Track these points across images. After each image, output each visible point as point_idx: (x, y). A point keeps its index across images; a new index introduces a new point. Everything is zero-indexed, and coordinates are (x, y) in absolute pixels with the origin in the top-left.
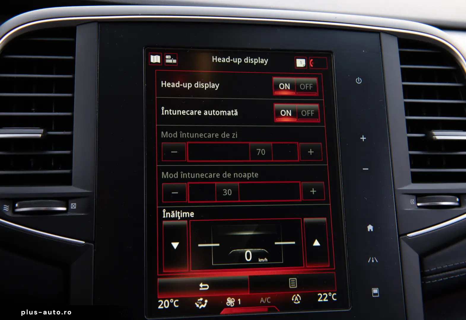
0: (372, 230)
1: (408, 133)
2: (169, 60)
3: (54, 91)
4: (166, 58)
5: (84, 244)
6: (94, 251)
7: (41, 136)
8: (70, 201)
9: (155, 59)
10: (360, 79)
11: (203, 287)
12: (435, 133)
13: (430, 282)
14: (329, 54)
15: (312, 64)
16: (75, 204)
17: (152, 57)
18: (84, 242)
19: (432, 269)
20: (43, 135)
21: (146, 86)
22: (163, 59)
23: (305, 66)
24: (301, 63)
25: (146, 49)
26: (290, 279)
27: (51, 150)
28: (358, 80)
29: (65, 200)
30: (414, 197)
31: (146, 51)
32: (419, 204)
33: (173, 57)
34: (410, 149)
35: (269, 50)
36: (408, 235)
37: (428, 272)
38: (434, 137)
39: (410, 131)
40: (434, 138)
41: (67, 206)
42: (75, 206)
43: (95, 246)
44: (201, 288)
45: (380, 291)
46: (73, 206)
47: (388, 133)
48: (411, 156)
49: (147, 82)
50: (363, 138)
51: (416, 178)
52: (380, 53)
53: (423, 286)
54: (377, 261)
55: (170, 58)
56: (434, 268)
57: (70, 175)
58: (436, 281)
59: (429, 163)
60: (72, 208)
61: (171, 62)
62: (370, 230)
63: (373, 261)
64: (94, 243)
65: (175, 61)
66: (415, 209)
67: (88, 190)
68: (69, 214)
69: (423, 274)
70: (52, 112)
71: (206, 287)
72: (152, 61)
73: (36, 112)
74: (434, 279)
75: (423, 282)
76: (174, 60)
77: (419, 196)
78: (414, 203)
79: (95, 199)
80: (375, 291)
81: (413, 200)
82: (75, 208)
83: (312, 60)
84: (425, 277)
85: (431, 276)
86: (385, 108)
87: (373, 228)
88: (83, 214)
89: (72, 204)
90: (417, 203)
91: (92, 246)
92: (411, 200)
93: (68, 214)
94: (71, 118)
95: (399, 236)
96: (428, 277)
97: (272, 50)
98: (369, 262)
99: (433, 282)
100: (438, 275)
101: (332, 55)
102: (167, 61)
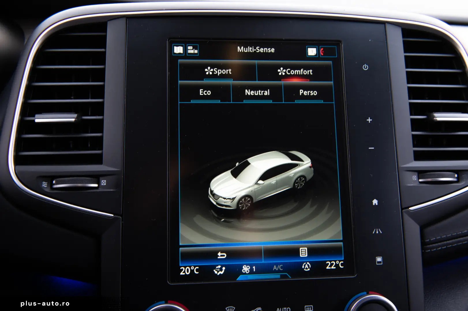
0: (377, 204)
1: (411, 115)
2: (191, 50)
3: (90, 80)
4: (188, 49)
5: (112, 217)
6: (122, 223)
7: (75, 120)
8: (101, 178)
9: (178, 50)
10: (367, 66)
11: (221, 256)
12: (436, 115)
13: (429, 251)
14: (338, 43)
15: (323, 53)
16: (105, 181)
17: (175, 47)
18: (113, 215)
19: (432, 239)
20: (77, 119)
21: (169, 74)
22: (185, 50)
23: (316, 55)
24: (312, 52)
25: (169, 40)
26: (301, 249)
27: (88, 133)
28: (364, 67)
29: (96, 177)
30: (416, 173)
31: (169, 42)
32: (420, 180)
33: (195, 48)
34: (413, 130)
35: (282, 40)
36: (411, 208)
37: (427, 241)
38: (435, 118)
39: (413, 114)
40: (435, 120)
41: (98, 183)
42: (105, 183)
43: (122, 219)
44: (219, 256)
45: (383, 259)
46: (104, 183)
47: (392, 115)
48: (413, 136)
49: (170, 71)
50: (369, 120)
51: (418, 156)
52: (386, 42)
53: (423, 254)
54: (381, 232)
55: (192, 49)
56: (434, 238)
57: (101, 155)
58: (435, 249)
59: (430, 143)
60: (102, 184)
61: (193, 52)
62: (375, 204)
63: (377, 232)
64: (121, 216)
65: (196, 52)
66: (417, 184)
67: (116, 168)
68: (100, 190)
69: (424, 244)
70: (88, 99)
71: (224, 256)
72: (175, 52)
73: (74, 99)
74: (433, 248)
75: (423, 251)
76: (195, 50)
77: (421, 173)
78: (416, 179)
79: (122, 177)
80: (379, 259)
81: (415, 176)
82: (105, 184)
83: (322, 49)
84: (425, 247)
85: (431, 246)
86: (390, 92)
87: (378, 202)
88: (112, 190)
89: (102, 181)
90: (419, 179)
91: (120, 218)
92: (413, 176)
93: (98, 190)
94: (102, 104)
95: (402, 209)
96: (428, 246)
97: (285, 40)
98: (373, 233)
99: (432, 250)
100: (437, 244)
101: (341, 44)
102: (189, 52)
